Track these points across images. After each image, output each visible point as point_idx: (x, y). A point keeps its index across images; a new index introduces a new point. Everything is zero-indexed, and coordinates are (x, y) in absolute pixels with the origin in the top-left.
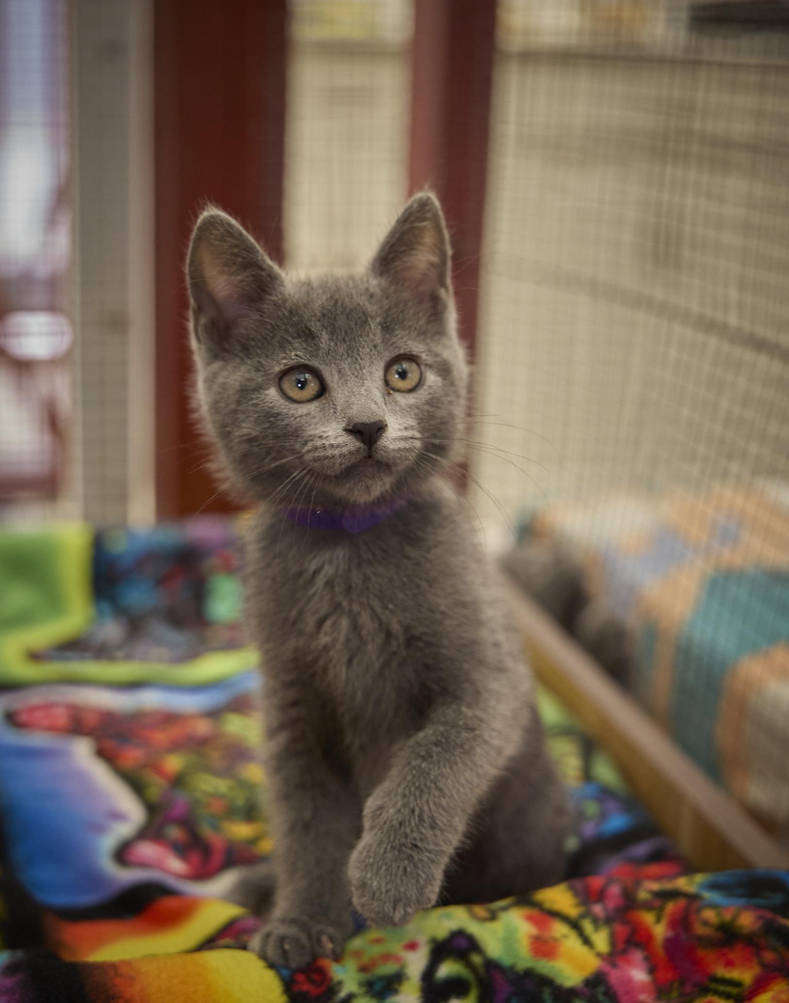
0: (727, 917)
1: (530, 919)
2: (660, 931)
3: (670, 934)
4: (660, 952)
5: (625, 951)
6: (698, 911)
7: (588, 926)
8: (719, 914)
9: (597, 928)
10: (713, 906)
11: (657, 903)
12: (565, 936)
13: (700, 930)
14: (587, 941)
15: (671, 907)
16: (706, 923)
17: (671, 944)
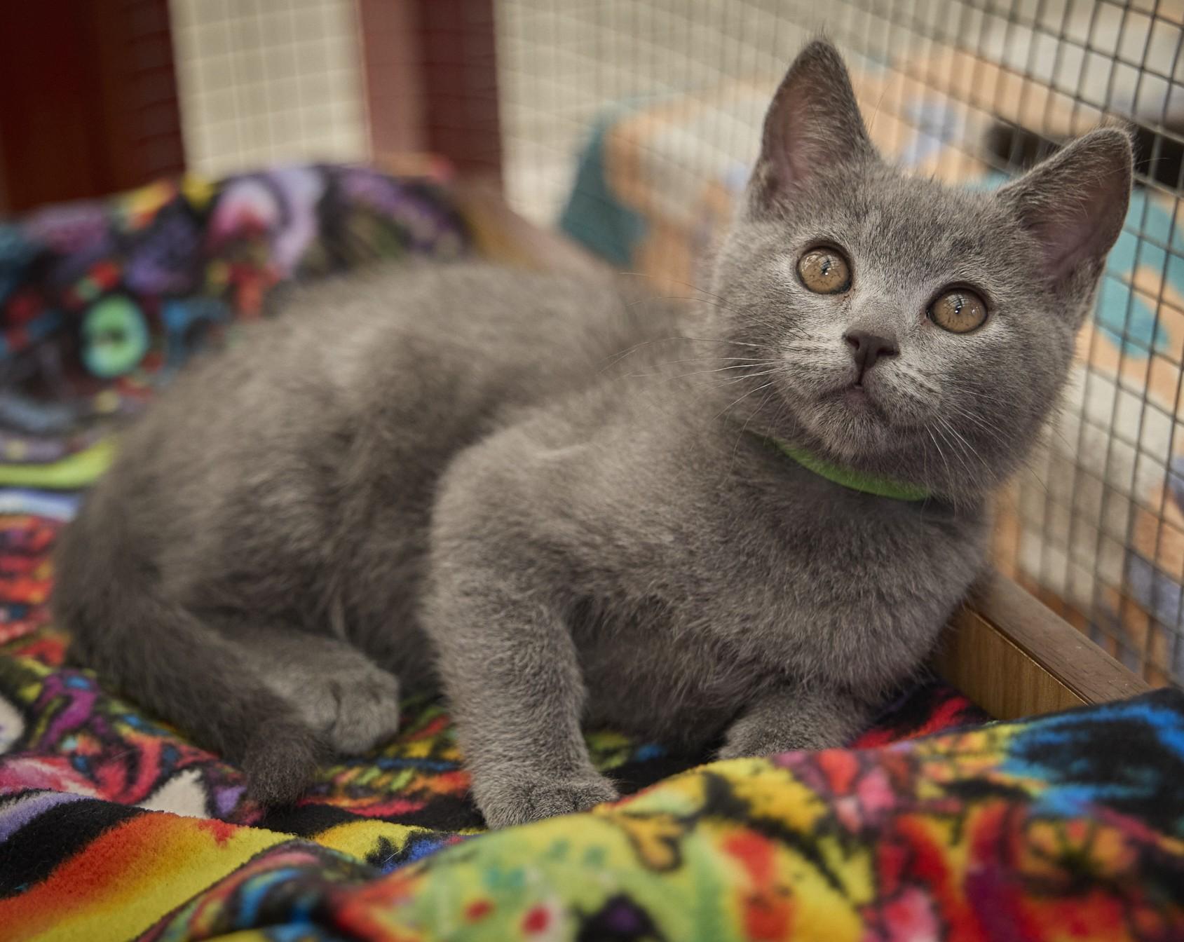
0: (1076, 843)
1: (736, 849)
2: (959, 859)
3: (976, 867)
4: (958, 896)
5: (897, 895)
6: (1025, 827)
7: (832, 851)
8: (1061, 836)
9: (848, 854)
10: (1051, 818)
11: (954, 805)
12: (798, 877)
13: (1030, 865)
14: (835, 883)
15: (977, 815)
16: (1039, 852)
17: (978, 886)
